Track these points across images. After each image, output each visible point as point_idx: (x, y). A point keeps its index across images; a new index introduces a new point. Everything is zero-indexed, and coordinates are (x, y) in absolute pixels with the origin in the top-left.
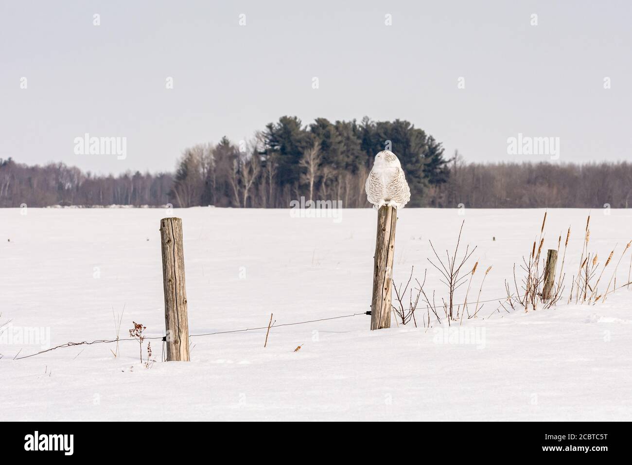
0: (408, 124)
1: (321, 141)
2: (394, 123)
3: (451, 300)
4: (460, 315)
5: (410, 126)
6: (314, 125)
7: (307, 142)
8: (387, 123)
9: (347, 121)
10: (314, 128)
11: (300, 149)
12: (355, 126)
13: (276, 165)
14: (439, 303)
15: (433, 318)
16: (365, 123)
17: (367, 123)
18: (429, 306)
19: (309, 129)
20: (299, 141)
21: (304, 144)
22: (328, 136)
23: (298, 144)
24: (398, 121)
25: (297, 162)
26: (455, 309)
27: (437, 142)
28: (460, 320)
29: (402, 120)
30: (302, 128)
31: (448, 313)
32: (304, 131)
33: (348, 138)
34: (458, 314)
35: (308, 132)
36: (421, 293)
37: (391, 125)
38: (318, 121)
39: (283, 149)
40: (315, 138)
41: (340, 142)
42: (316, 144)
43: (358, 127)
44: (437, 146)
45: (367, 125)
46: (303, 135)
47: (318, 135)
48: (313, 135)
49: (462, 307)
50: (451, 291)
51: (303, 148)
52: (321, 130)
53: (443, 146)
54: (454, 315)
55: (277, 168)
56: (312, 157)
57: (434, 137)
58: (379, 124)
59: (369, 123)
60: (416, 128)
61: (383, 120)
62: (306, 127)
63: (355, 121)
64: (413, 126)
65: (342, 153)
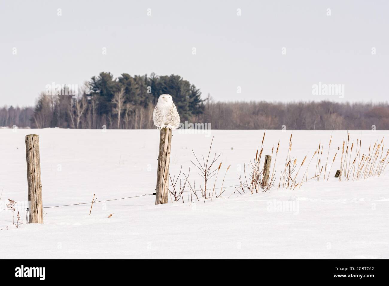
0: (179, 77)
1: (125, 88)
2: (171, 76)
3: (205, 186)
4: (211, 196)
5: (181, 79)
6: (121, 77)
7: (116, 88)
8: (166, 76)
9: (141, 76)
10: (121, 80)
11: (112, 93)
12: (146, 79)
13: (97, 102)
14: (198, 188)
15: (194, 197)
16: (152, 77)
17: (154, 76)
18: (192, 190)
19: (118, 80)
20: (111, 88)
21: (114, 89)
22: (129, 84)
23: (111, 89)
24: (173, 75)
25: (110, 101)
26: (208, 192)
27: (197, 88)
28: (211, 198)
29: (175, 75)
30: (113, 80)
31: (204, 194)
32: (115, 81)
33: (142, 86)
34: (210, 195)
35: (117, 82)
36: (187, 182)
37: (169, 78)
38: (123, 75)
39: (101, 92)
40: (121, 85)
41: (137, 88)
42: (122, 89)
43: (148, 79)
44: (197, 91)
45: (154, 78)
46: (114, 84)
47: (124, 84)
48: (120, 84)
49: (212, 191)
50: (205, 181)
51: (114, 92)
52: (125, 81)
53: (201, 91)
54: (207, 196)
55: (98, 104)
56: (120, 97)
57: (195, 85)
58: (161, 77)
59: (155, 76)
60: (184, 79)
61: (164, 75)
62: (116, 79)
63: (146, 75)
64: (182, 78)
65: (138, 95)
